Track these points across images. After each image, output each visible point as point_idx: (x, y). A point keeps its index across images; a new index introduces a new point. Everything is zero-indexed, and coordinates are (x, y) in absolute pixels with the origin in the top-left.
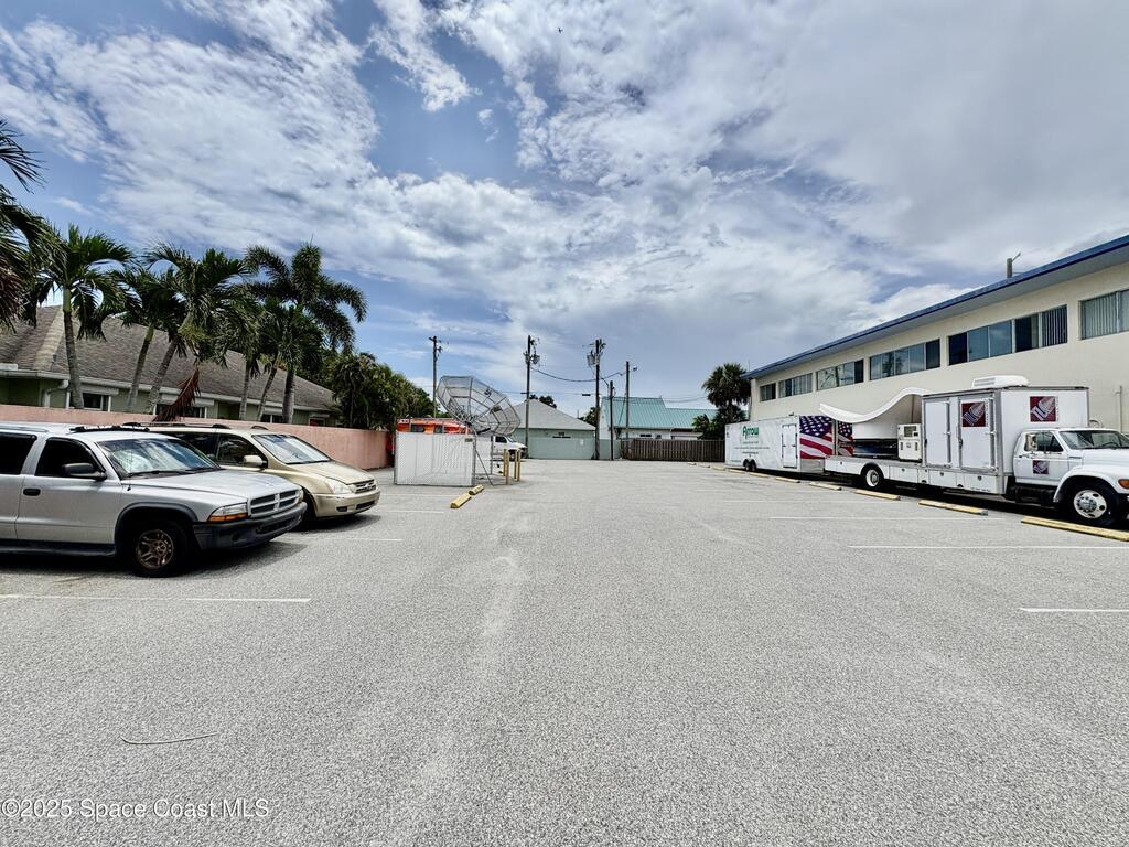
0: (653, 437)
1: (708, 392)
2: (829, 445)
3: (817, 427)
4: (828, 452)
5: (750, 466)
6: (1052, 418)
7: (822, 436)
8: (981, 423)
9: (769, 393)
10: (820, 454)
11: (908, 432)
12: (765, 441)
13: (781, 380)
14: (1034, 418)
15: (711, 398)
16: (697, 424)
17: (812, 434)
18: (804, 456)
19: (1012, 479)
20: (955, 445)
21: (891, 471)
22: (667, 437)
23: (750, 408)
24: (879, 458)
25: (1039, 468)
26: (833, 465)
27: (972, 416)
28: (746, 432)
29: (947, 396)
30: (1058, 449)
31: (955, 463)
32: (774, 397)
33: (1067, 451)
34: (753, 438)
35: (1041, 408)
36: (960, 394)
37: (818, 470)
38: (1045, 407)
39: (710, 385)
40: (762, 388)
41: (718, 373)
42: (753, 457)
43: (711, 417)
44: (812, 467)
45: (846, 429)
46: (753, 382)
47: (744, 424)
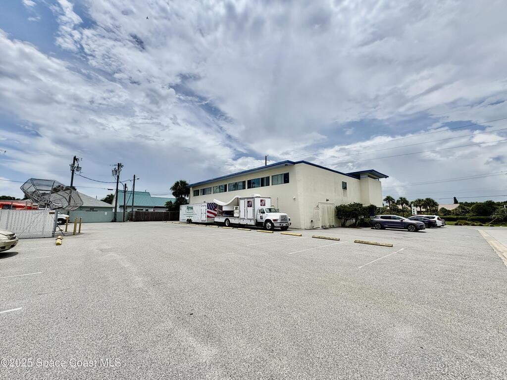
0: (144, 210)
1: (173, 191)
2: (216, 213)
3: (212, 206)
4: (215, 215)
5: (189, 221)
6: (264, 205)
7: (214, 210)
8: (251, 206)
9: (196, 193)
10: (213, 216)
11: (236, 208)
12: (195, 211)
13: (201, 189)
14: (261, 205)
15: (174, 194)
16: (167, 205)
17: (211, 209)
18: (208, 217)
19: (257, 221)
20: (246, 212)
21: (232, 221)
22: (151, 210)
23: (189, 198)
24: (230, 216)
25: (261, 218)
26: (217, 219)
27: (250, 205)
28: (188, 208)
29: (244, 199)
30: (264, 213)
31: (246, 218)
32: (198, 195)
33: (266, 213)
34: (191, 211)
35: (263, 203)
36: (247, 198)
37: (213, 221)
38: (263, 202)
39: (174, 188)
40: (194, 191)
41: (177, 184)
42: (190, 218)
43: (173, 202)
44: (210, 221)
45: (221, 207)
46: (191, 189)
47: (188, 205)
